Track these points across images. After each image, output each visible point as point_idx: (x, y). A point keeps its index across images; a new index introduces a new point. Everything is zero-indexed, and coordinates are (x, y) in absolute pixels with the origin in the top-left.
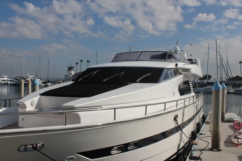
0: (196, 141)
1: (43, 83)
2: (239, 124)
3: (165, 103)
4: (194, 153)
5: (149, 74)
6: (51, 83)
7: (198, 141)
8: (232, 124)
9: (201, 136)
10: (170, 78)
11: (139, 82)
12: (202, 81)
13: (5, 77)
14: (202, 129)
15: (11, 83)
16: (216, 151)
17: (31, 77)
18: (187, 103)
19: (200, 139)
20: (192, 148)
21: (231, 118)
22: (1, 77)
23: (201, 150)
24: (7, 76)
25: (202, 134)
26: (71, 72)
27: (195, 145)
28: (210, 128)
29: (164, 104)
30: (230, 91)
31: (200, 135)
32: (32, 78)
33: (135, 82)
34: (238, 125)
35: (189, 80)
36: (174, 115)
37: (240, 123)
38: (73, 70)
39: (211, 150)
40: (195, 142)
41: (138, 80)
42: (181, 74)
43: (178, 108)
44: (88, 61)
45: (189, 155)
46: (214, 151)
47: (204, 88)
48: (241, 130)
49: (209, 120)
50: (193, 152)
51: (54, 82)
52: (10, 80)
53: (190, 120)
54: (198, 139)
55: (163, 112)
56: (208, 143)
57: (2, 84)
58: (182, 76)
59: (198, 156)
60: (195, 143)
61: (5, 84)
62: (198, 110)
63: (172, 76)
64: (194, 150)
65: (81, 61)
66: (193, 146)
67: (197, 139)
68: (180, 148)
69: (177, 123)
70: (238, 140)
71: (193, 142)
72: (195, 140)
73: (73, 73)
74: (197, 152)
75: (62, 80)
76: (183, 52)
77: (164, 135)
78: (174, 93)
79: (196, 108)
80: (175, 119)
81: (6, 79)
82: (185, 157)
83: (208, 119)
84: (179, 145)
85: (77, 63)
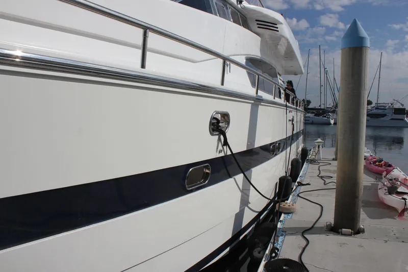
0: (289, 201)
2: (381, 161)
4: (282, 242)
7: (294, 202)
9: (303, 188)
14: (303, 174)
16: (350, 235)
19: (298, 195)
20: (279, 225)
23: (305, 232)
25: (304, 183)
27: (288, 212)
28: (318, 172)
31: (299, 185)
34: (377, 163)
37: (383, 161)
39: (334, 229)
40: (287, 206)
45: (267, 252)
46: (343, 234)
49: (314, 157)
50: (281, 239)
54: (294, 195)
56: (319, 208)
59: (296, 259)
60: (286, 209)
64: (285, 232)
66: (281, 219)
67: (291, 196)
68: (244, 224)
69: (226, 143)
70: (405, 199)
71: (282, 204)
72: (287, 200)
74: (293, 237)
80: (217, 128)
82: (256, 254)
83: (312, 155)
84: (239, 217)
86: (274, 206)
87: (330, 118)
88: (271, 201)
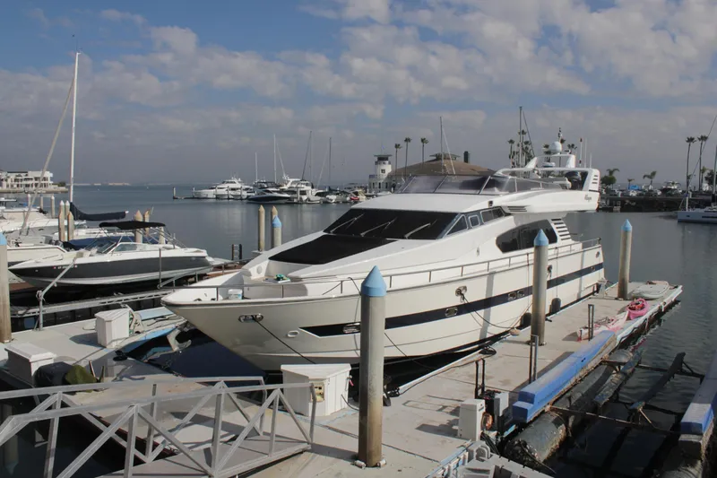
1: (318, 194)
3: (430, 271)
5: (426, 225)
6: (338, 194)
10: (471, 228)
11: (409, 238)
13: (236, 181)
15: (249, 194)
17: (291, 180)
22: (228, 183)
24: (240, 180)
26: (383, 167)
32: (293, 183)
35: (551, 218)
36: (456, 286)
38: (390, 163)
40: (514, 331)
41: (407, 236)
42: (507, 215)
44: (423, 140)
51: (344, 192)
52: (247, 189)
53: (515, 295)
57: (231, 197)
58: (511, 218)
61: (237, 198)
65: (407, 140)
69: (464, 298)
73: (388, 168)
75: (361, 187)
76: (567, 154)
78: (478, 251)
81: (238, 185)
85: (397, 146)
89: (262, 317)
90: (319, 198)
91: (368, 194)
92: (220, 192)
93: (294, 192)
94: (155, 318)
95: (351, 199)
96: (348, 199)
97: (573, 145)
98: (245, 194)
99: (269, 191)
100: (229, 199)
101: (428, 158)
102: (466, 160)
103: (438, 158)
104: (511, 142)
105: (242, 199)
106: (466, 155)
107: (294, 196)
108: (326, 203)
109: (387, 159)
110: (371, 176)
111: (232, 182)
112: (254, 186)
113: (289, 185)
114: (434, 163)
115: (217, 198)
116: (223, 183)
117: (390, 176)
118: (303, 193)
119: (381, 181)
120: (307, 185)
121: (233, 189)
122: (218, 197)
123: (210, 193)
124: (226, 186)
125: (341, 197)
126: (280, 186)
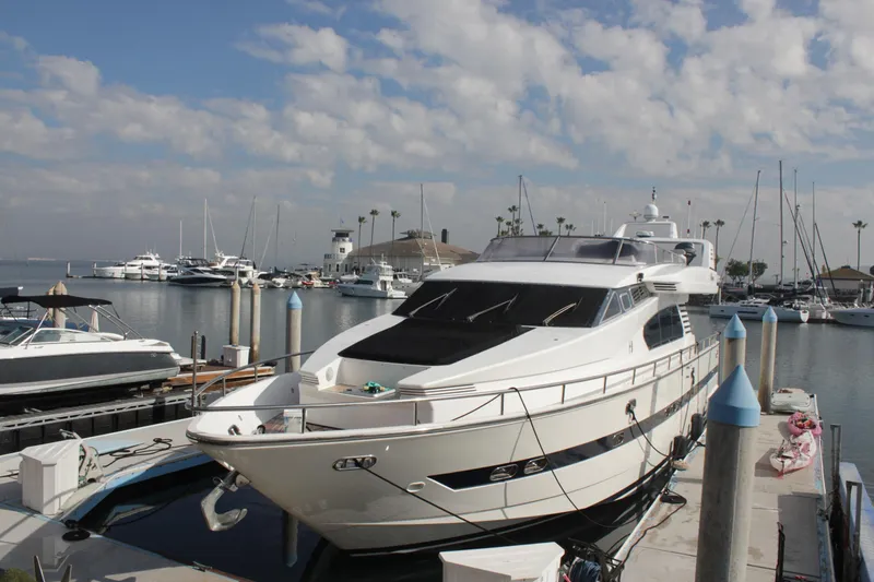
1: (261, 277)
2: (803, 421)
3: (605, 377)
5: (572, 305)
6: (286, 277)
7: (690, 461)
8: (786, 419)
10: (624, 312)
11: (550, 325)
12: (738, 280)
13: (152, 257)
15: (170, 274)
17: (227, 258)
18: (661, 370)
20: (673, 477)
21: (787, 405)
22: (142, 258)
24: (157, 256)
26: (343, 245)
27: (682, 469)
29: (603, 379)
30: (817, 316)
31: (698, 446)
32: (229, 261)
33: (541, 324)
34: (800, 423)
35: (677, 304)
36: (625, 400)
37: (807, 420)
38: (350, 241)
40: (681, 464)
41: (546, 321)
42: (652, 295)
43: (637, 383)
44: (393, 214)
45: (661, 492)
47: (740, 302)
48: (800, 437)
50: (673, 484)
51: (294, 275)
52: (166, 268)
53: (670, 411)
54: (690, 455)
55: (600, 395)
57: (145, 277)
58: (655, 299)
59: (681, 495)
60: (681, 466)
61: (152, 278)
62: (696, 383)
63: (627, 306)
64: (678, 480)
65: (374, 213)
66: (675, 473)
68: (646, 473)
69: (634, 418)
70: (784, 462)
71: (676, 462)
72: (683, 458)
73: (349, 247)
75: (316, 269)
76: (667, 221)
77: (604, 445)
78: (631, 346)
79: (690, 379)
80: (629, 410)
81: (154, 262)
82: (653, 496)
84: (643, 466)
85: (361, 220)
86: (669, 463)
87: (799, 309)
88: (668, 458)
89: (374, 460)
90: (263, 281)
91: (323, 277)
92: (131, 270)
93: (232, 273)
94: (111, 453)
95: (303, 284)
96: (300, 283)
97: (571, 226)
98: (165, 274)
99: (198, 271)
100: (142, 279)
101: (398, 236)
102: (444, 239)
103: (411, 236)
104: (499, 219)
105: (160, 280)
106: (445, 233)
107: (233, 277)
108: (272, 287)
109: (347, 235)
110: (327, 256)
111: (147, 259)
112: (179, 263)
113: (224, 264)
114: (405, 242)
115: (126, 278)
116: (136, 258)
117: (350, 257)
118: (243, 274)
119: (340, 263)
120: (247, 264)
121: (148, 268)
122: (128, 277)
123: (118, 272)
124: (139, 262)
125: (292, 281)
126: (213, 265)
